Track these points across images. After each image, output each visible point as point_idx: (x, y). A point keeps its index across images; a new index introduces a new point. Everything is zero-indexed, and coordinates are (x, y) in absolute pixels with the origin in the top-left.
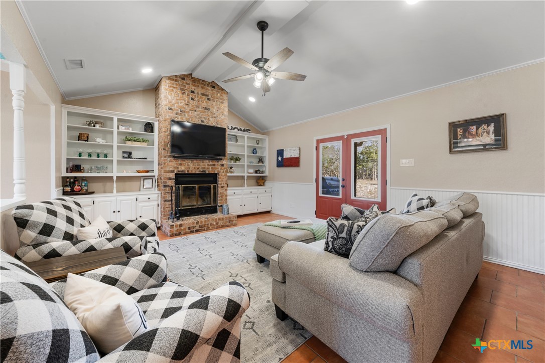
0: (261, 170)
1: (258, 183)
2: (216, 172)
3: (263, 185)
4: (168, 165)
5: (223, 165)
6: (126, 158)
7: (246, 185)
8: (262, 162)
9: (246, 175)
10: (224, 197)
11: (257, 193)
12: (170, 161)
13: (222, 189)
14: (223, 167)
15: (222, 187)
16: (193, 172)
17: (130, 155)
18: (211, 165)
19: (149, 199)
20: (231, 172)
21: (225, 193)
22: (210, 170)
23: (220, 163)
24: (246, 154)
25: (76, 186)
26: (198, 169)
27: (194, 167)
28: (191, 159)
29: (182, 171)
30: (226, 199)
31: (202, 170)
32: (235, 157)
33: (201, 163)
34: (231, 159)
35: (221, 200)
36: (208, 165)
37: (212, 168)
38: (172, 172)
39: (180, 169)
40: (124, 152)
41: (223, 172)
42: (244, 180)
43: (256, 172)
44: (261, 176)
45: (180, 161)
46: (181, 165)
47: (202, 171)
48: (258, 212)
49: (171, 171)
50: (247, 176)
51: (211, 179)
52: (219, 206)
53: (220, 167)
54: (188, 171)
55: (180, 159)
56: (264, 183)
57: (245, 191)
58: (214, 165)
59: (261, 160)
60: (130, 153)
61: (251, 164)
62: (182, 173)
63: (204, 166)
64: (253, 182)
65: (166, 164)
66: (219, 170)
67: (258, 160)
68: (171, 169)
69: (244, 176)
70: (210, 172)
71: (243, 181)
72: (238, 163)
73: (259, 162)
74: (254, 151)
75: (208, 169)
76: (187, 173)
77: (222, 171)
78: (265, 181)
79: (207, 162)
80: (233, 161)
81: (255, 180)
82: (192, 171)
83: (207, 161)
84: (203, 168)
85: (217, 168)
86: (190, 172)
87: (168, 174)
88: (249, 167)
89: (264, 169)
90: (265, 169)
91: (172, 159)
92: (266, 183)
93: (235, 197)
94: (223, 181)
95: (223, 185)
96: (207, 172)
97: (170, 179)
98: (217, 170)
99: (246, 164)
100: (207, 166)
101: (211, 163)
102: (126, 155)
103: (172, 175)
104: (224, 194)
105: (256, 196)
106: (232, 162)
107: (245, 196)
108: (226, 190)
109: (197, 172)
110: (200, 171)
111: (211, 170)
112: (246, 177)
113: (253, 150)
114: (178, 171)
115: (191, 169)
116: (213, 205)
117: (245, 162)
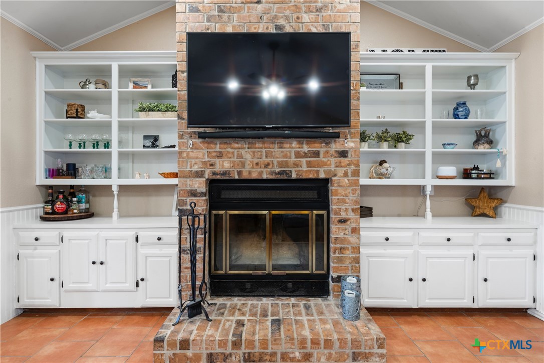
0: (484, 168)
1: (473, 208)
2: (322, 176)
3: (493, 213)
4: (188, 157)
5: (343, 154)
6: (149, 147)
7: (429, 214)
8: (490, 143)
9: (429, 182)
10: (349, 254)
11: (471, 245)
12: (194, 147)
13: (342, 226)
14: (344, 161)
15: (343, 221)
16: (254, 176)
17: (154, 141)
18: (306, 155)
19: (159, 239)
20: (381, 176)
21: (352, 239)
22: (302, 169)
23: (335, 146)
24: (429, 120)
25: (59, 203)
26: (267, 165)
27: (256, 161)
28: (248, 138)
29: (225, 173)
30: (357, 260)
31: (277, 170)
32: (393, 131)
33: (276, 150)
34: (381, 139)
35: (340, 260)
36: (298, 155)
37: (309, 164)
38: (199, 174)
39: (218, 168)
40: (146, 137)
41: (346, 174)
42: (425, 196)
43: (466, 174)
44: (482, 188)
45: (217, 147)
46: (220, 155)
47: (280, 173)
48: (475, 306)
49: (197, 172)
50: (436, 188)
51: (312, 195)
52: (334, 280)
53: (333, 161)
54: (239, 173)
55: (218, 141)
56: (495, 209)
57: (423, 234)
58: (317, 154)
59: (484, 136)
60: (156, 139)
61: (449, 149)
62: (224, 177)
63: (286, 156)
64: (457, 203)
65: (185, 155)
66: (333, 168)
67: (474, 138)
68: (196, 168)
69: (423, 187)
70: (304, 176)
71: (420, 199)
72: (402, 148)
73: (476, 143)
74: (460, 109)
75: (296, 165)
76: (236, 177)
77: (341, 171)
78: (502, 201)
79: (293, 147)
80: (385, 144)
81: (462, 199)
82: (250, 173)
83: (295, 144)
84: (280, 164)
85: (325, 164)
86: (245, 175)
87: (189, 181)
88: (438, 158)
89: (499, 164)
90: (504, 164)
91: (199, 141)
92: (507, 210)
93: (390, 251)
94: (344, 202)
95: (343, 215)
96: (294, 176)
97: (193, 193)
98: (326, 168)
99: (429, 151)
100: (293, 159)
101: (306, 148)
102: (148, 143)
103: (200, 185)
104: (349, 243)
105: (470, 252)
106: (385, 147)
107: (424, 252)
108: (356, 231)
109: (265, 176)
110: (272, 173)
111: (305, 168)
112: (429, 190)
113: (456, 109)
114: (214, 174)
115: (248, 167)
116: (315, 272)
117: (428, 144)
